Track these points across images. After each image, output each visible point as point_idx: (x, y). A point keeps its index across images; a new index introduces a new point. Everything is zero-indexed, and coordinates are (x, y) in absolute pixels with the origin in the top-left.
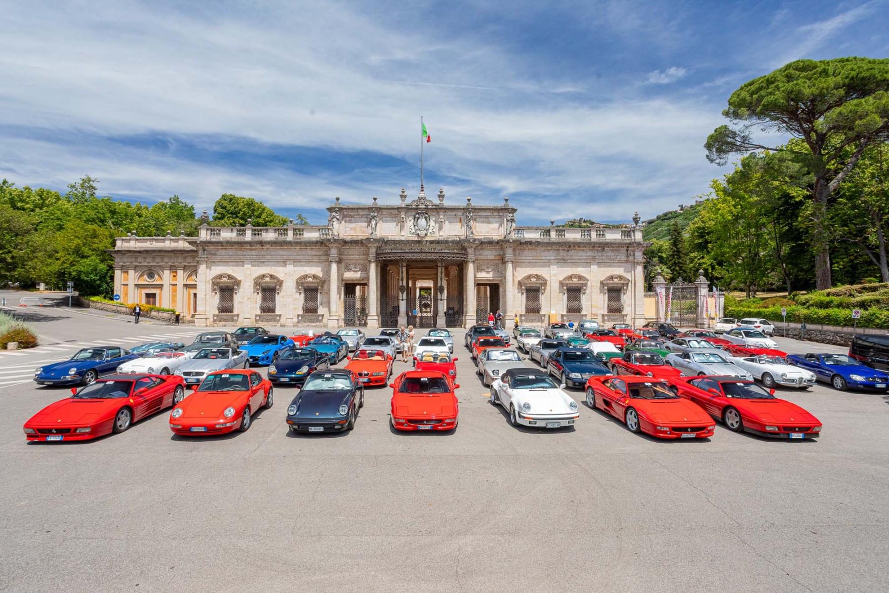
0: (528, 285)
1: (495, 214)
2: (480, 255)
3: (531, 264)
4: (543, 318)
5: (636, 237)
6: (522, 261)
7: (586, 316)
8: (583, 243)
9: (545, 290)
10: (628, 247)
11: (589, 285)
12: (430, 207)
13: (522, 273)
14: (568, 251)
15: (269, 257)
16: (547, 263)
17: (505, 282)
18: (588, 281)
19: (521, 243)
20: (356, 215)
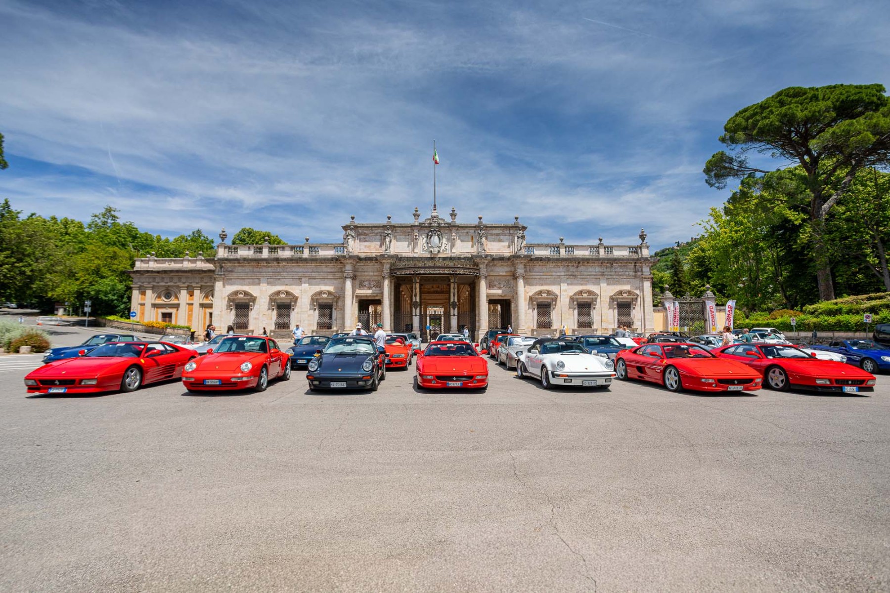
0: (539, 301)
1: (506, 232)
2: (492, 271)
3: (542, 280)
5: (643, 254)
6: (534, 277)
7: (597, 330)
8: (592, 259)
9: (555, 305)
10: (635, 263)
11: (598, 300)
12: (443, 225)
13: (533, 290)
14: (577, 267)
15: (285, 274)
16: (557, 281)
17: (517, 298)
18: (598, 295)
19: (531, 260)
20: (371, 233)
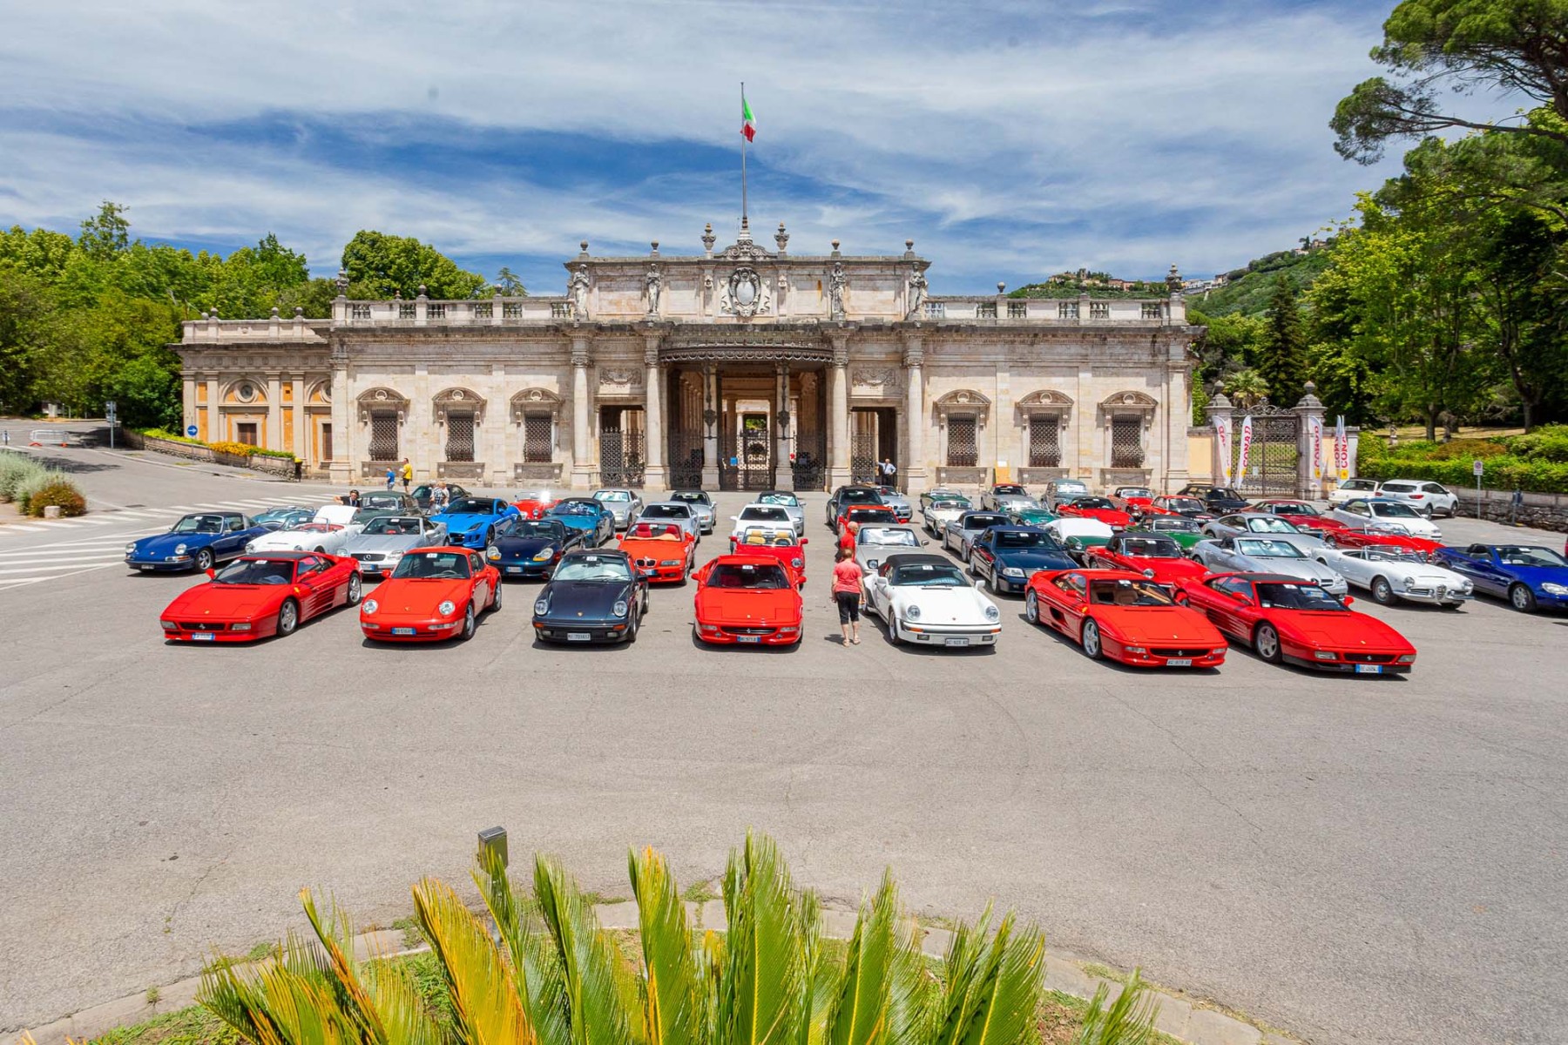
0: (951, 412)
1: (888, 272)
2: (858, 352)
3: (959, 370)
4: (982, 475)
5: (1172, 317)
6: (941, 364)
7: (1067, 471)
8: (1063, 329)
9: (985, 420)
10: (1154, 336)
11: (1074, 411)
12: (761, 259)
13: (941, 387)
14: (1032, 344)
15: (459, 357)
16: (991, 369)
17: (908, 405)
18: (1072, 402)
19: (938, 329)
20: (619, 277)
